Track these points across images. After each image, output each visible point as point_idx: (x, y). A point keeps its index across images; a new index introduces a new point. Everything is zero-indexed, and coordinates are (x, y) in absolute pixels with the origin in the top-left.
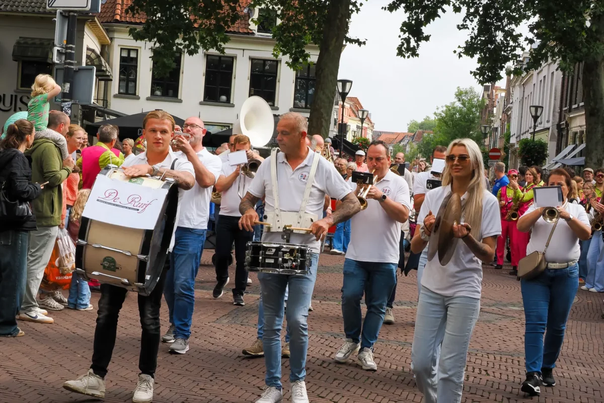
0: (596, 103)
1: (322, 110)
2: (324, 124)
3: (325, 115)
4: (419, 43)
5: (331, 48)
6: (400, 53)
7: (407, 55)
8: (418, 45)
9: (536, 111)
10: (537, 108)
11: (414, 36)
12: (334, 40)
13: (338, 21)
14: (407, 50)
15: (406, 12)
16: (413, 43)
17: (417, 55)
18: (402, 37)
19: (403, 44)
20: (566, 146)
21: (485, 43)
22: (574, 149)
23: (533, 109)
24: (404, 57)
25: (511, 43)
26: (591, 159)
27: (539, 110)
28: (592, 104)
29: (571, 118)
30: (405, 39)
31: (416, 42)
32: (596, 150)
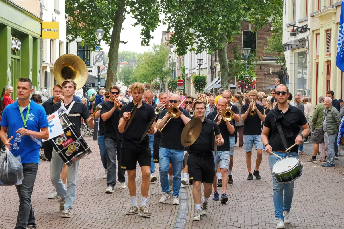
0: (224, 63)
1: (113, 72)
2: (114, 77)
3: (114, 74)
4: (149, 40)
5: (115, 46)
6: (142, 44)
7: (145, 45)
8: (149, 41)
9: (200, 61)
10: (200, 60)
11: (146, 38)
12: (116, 42)
13: (117, 35)
14: (145, 43)
15: (142, 26)
16: (147, 40)
17: (149, 45)
18: (142, 38)
19: (143, 41)
20: (215, 78)
21: (178, 38)
22: (219, 79)
23: (198, 61)
24: (144, 46)
25: (189, 37)
26: (224, 86)
27: (201, 61)
28: (223, 63)
29: (216, 64)
30: (143, 39)
31: (148, 40)
32: (225, 82)
